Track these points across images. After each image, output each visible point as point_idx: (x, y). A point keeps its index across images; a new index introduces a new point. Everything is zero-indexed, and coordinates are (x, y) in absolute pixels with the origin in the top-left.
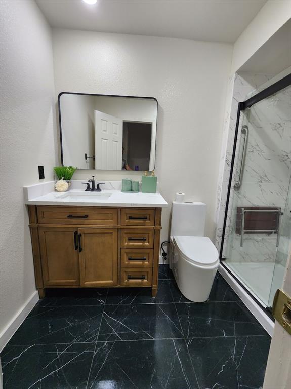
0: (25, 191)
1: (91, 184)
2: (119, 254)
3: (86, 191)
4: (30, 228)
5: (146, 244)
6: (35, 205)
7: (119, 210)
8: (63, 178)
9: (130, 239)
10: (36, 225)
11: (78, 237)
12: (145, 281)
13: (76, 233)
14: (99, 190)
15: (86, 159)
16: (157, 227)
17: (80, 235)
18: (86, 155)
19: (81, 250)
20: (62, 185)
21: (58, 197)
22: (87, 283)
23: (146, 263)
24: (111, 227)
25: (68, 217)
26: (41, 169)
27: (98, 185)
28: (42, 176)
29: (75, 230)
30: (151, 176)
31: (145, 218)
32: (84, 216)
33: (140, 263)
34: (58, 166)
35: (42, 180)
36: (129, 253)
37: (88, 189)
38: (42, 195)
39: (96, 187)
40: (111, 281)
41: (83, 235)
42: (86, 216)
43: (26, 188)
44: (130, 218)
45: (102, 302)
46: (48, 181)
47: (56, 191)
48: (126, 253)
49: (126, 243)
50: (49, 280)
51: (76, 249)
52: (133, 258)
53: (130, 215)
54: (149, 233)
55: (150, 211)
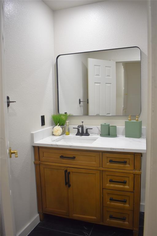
0: (32, 136)
1: (80, 129)
2: (101, 194)
3: (76, 135)
4: (35, 164)
5: (127, 187)
6: (38, 147)
7: (101, 153)
8: (58, 124)
9: (111, 181)
10: (38, 162)
11: (67, 174)
12: (127, 223)
13: (66, 171)
14: (87, 134)
15: (80, 103)
16: (137, 172)
17: (69, 173)
18: (80, 100)
19: (69, 186)
20: (58, 130)
21: (54, 141)
22: (74, 215)
23: (127, 205)
24: (94, 168)
25: (60, 157)
26: (43, 118)
27: (87, 130)
28: (43, 123)
29: (65, 169)
30: (135, 121)
31: (125, 163)
32: (72, 157)
33: (121, 205)
34: (55, 114)
35: (43, 126)
36: (110, 194)
37: (78, 134)
38: (43, 139)
39: (85, 132)
40: (95, 218)
41: (71, 173)
42: (74, 158)
43: (33, 134)
44: (111, 161)
45: (87, 235)
46: (48, 127)
47: (53, 135)
48: (108, 194)
49: (108, 185)
50: (46, 207)
51: (66, 185)
52: (114, 199)
53: (111, 159)
54: (129, 177)
55: (130, 155)
